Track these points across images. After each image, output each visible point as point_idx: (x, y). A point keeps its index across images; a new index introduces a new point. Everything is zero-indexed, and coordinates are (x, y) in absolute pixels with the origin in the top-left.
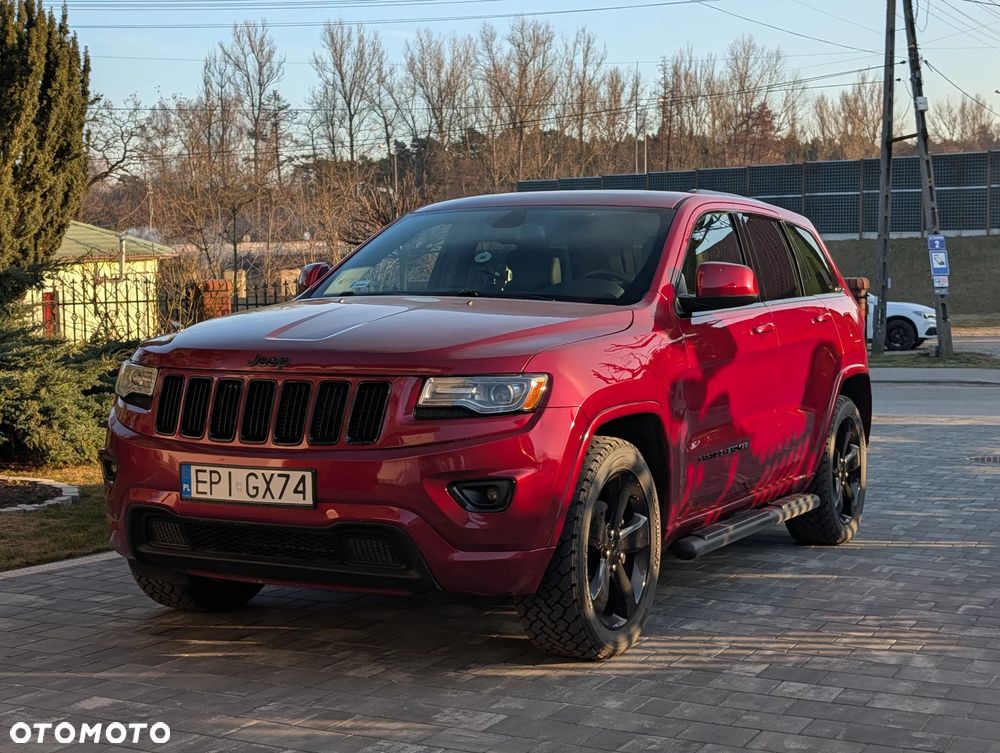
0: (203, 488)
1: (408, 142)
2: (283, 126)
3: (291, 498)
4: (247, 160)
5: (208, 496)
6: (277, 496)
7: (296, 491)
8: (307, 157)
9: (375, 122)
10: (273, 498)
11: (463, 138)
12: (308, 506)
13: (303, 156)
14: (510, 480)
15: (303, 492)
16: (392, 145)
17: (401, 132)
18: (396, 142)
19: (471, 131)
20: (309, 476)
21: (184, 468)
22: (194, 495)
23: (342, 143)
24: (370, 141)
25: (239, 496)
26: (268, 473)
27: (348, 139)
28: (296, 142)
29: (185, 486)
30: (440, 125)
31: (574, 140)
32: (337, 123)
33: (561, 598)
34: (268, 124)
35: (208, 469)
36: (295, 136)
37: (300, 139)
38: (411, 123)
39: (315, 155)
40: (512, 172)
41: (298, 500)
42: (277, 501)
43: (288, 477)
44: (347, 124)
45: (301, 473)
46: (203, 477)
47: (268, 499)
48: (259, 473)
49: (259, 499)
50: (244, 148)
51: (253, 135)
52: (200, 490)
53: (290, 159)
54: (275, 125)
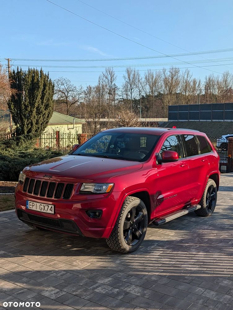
0: (31, 206)
1: (145, 95)
2: (116, 92)
3: (49, 211)
4: (107, 99)
5: (31, 209)
6: (46, 210)
7: (50, 210)
8: (121, 99)
9: (137, 90)
11: (157, 94)
12: (53, 214)
13: (120, 99)
14: (101, 210)
15: (52, 210)
16: (141, 96)
17: (143, 93)
18: (142, 95)
19: (159, 93)
20: (53, 206)
21: (27, 201)
22: (29, 208)
23: (129, 96)
24: (135, 95)
25: (38, 210)
26: (44, 205)
27: (131, 94)
28: (119, 95)
29: (27, 206)
30: (152, 91)
31: (184, 95)
32: (128, 91)
33: (115, 239)
34: (113, 91)
35: (32, 202)
36: (119, 94)
37: (120, 95)
38: (145, 91)
39: (123, 98)
40: (169, 103)
41: (50, 212)
42: (46, 212)
43: (48, 206)
44: (130, 91)
46: (31, 204)
47: (44, 211)
48: (42, 204)
49: (42, 211)
50: (107, 96)
51: (109, 94)
53: (117, 99)
54: (114, 91)
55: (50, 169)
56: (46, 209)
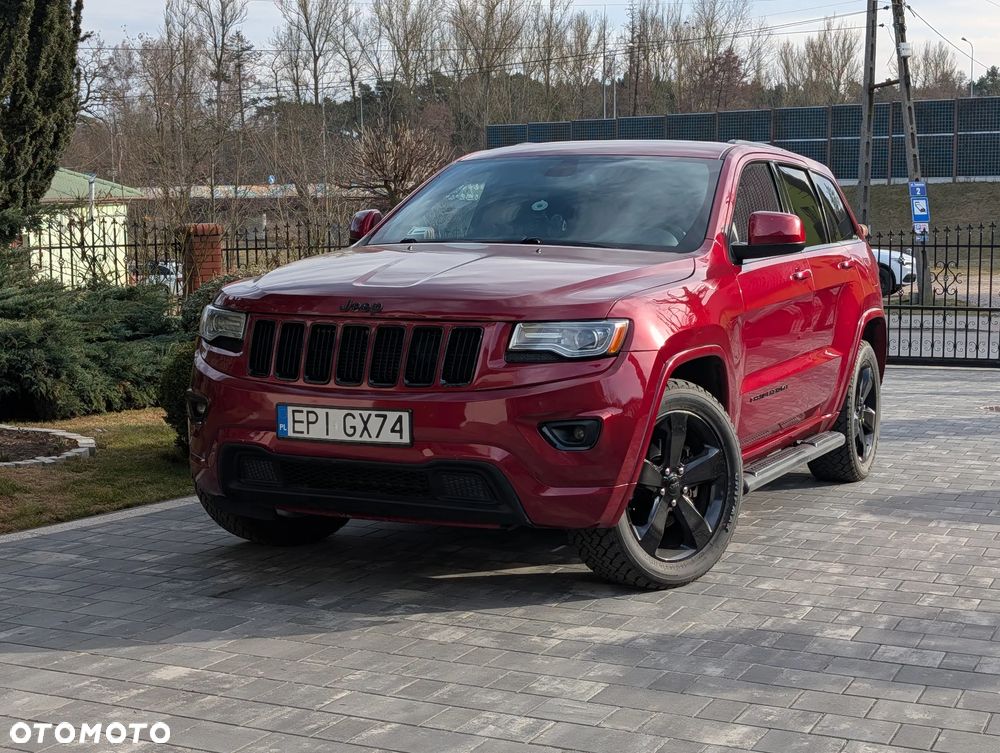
3: (388, 437)
5: (305, 435)
6: (374, 434)
7: (393, 430)
10: (370, 437)
15: (401, 431)
20: (406, 416)
21: (280, 409)
22: (290, 434)
26: (365, 414)
29: (281, 426)
35: (305, 409)
41: (395, 438)
42: (374, 439)
43: (385, 417)
45: (398, 414)
47: (366, 438)
48: (356, 413)
49: (356, 438)
52: (296, 429)
55: (357, 281)
56: (373, 430)
